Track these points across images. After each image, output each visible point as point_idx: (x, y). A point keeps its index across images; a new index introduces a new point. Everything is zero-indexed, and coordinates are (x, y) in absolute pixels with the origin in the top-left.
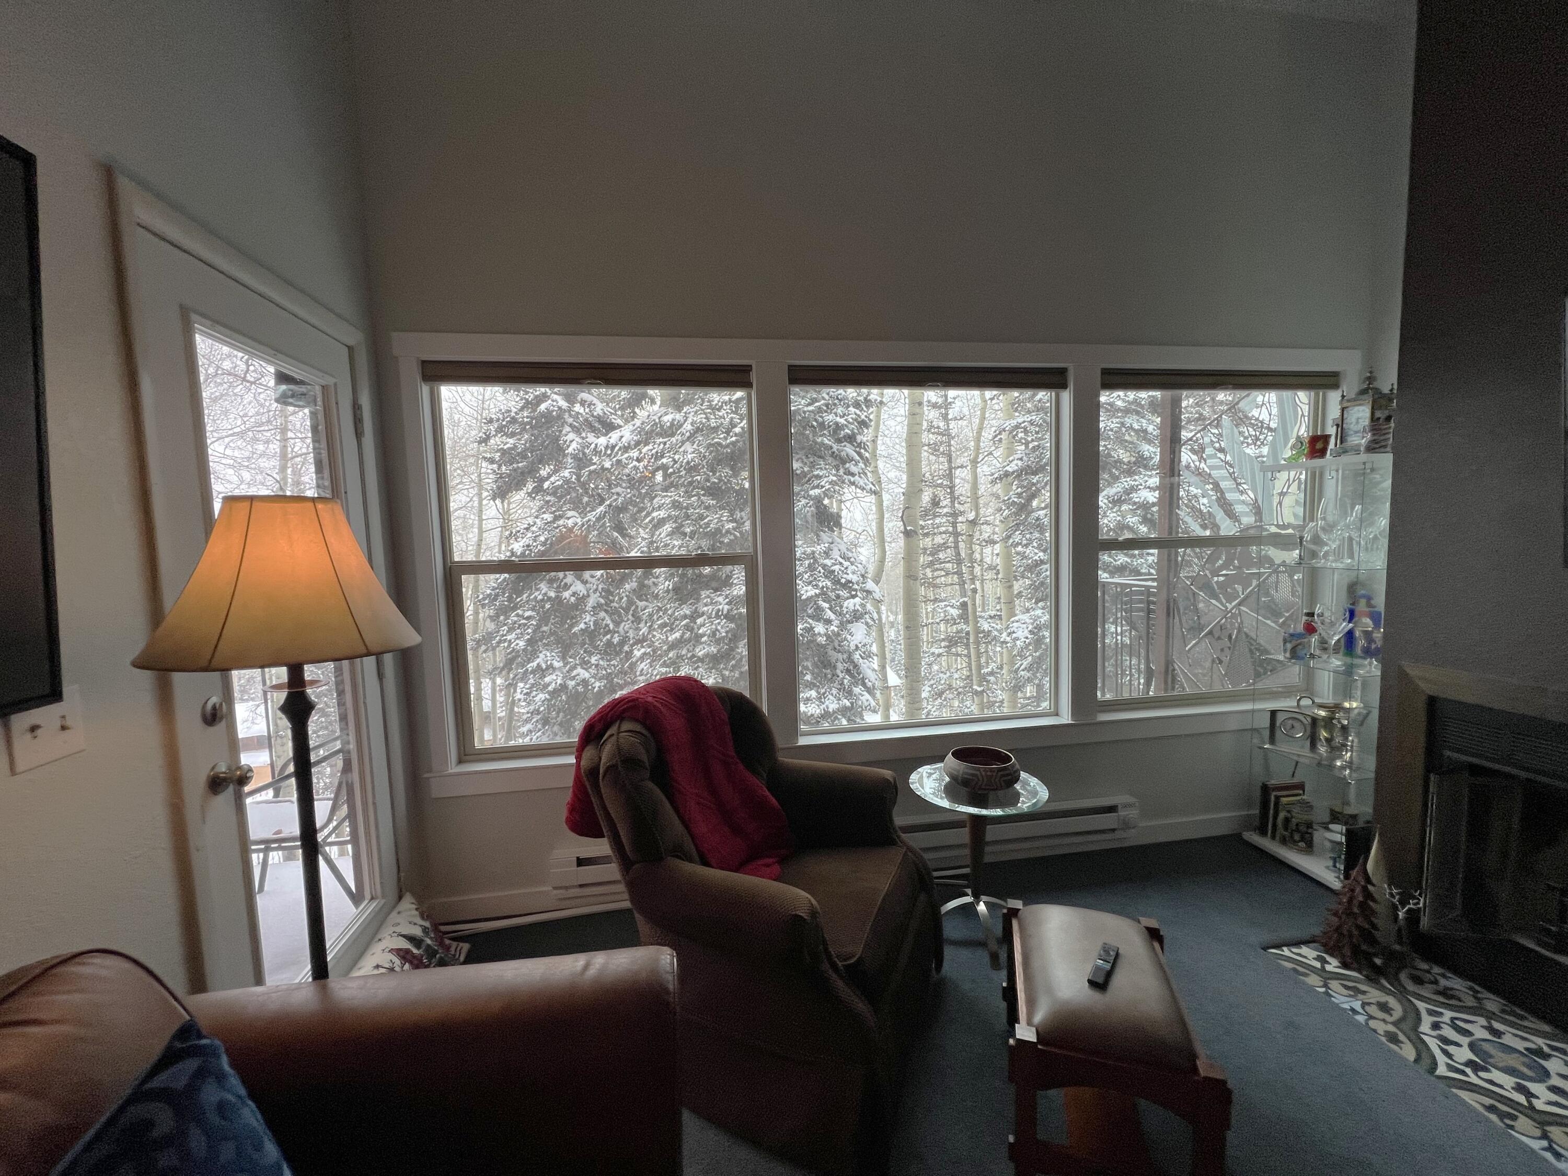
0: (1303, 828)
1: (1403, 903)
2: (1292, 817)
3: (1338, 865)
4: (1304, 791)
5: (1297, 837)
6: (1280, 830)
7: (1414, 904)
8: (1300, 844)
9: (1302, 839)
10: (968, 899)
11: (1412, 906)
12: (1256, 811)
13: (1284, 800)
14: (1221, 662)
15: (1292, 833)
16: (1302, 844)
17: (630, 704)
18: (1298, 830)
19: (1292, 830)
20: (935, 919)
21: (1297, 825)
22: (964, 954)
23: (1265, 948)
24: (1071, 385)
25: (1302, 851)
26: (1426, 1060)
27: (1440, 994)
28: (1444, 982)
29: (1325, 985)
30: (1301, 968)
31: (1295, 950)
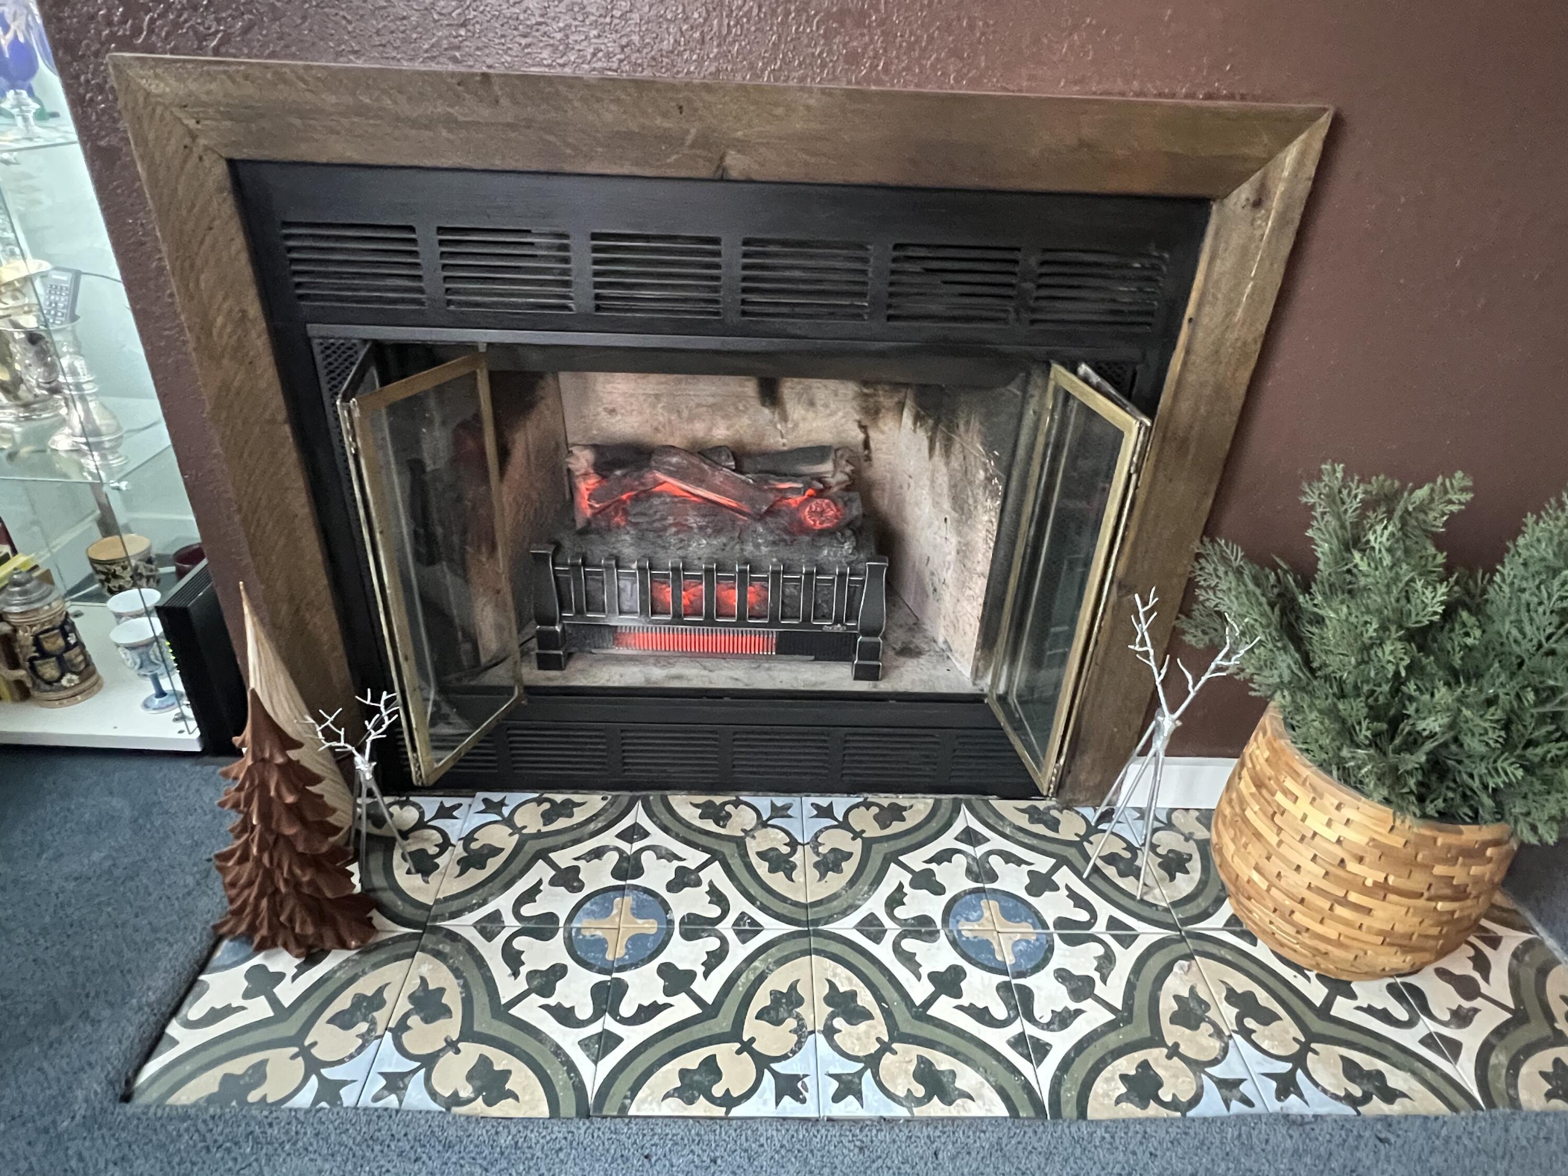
0: (54, 644)
1: (356, 737)
2: (15, 630)
3: (166, 685)
4: (10, 542)
5: (49, 670)
7: (376, 728)
8: (64, 682)
9: (65, 667)
11: (374, 735)
15: (33, 669)
16: (68, 681)
18: (44, 654)
19: (32, 660)
21: (37, 642)
25: (74, 695)
26: (560, 1078)
27: (465, 864)
28: (456, 828)
29: (313, 1066)
30: (238, 1066)
31: (195, 1010)
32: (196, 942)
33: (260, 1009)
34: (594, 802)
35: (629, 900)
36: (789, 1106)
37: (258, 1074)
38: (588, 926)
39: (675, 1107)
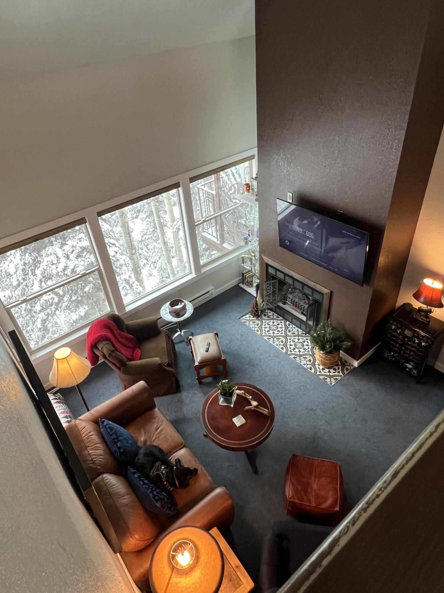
0: (250, 283)
2: (248, 280)
5: (249, 285)
6: (246, 284)
10: (179, 333)
12: (241, 277)
13: (247, 276)
14: (235, 222)
16: (250, 286)
17: (100, 337)
19: (248, 283)
20: (172, 341)
22: (181, 345)
23: (240, 319)
24: (181, 186)
25: (250, 287)
26: (261, 333)
27: (268, 317)
28: (269, 314)
29: (249, 323)
30: (246, 321)
31: (245, 316)
32: (248, 312)
33: (249, 319)
34: (281, 318)
35: (276, 326)
36: (273, 343)
37: (246, 322)
38: (272, 326)
39: (266, 339)
